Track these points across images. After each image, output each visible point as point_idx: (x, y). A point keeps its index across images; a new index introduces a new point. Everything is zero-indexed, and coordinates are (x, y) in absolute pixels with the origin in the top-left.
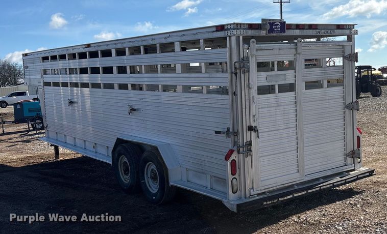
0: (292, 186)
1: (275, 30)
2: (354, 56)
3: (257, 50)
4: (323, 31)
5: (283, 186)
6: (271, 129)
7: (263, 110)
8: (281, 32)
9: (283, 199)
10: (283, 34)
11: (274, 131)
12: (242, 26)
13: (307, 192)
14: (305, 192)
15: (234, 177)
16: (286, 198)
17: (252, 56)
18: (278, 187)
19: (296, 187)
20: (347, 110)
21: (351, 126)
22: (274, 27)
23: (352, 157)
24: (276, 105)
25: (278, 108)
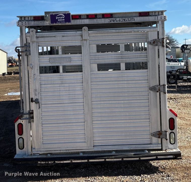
0: (78, 153)
1: (59, 20)
2: (161, 41)
3: (37, 37)
4: (118, 19)
5: (68, 151)
6: (54, 102)
7: (46, 86)
8: (66, 22)
9: (59, 162)
10: (67, 24)
11: (58, 104)
12: (26, 19)
13: (88, 161)
14: (86, 161)
15: (21, 136)
16: (62, 162)
17: (33, 42)
18: (62, 151)
19: (81, 155)
20: (151, 92)
21: (157, 107)
22: (57, 18)
23: (159, 137)
24: (60, 82)
25: (63, 85)
